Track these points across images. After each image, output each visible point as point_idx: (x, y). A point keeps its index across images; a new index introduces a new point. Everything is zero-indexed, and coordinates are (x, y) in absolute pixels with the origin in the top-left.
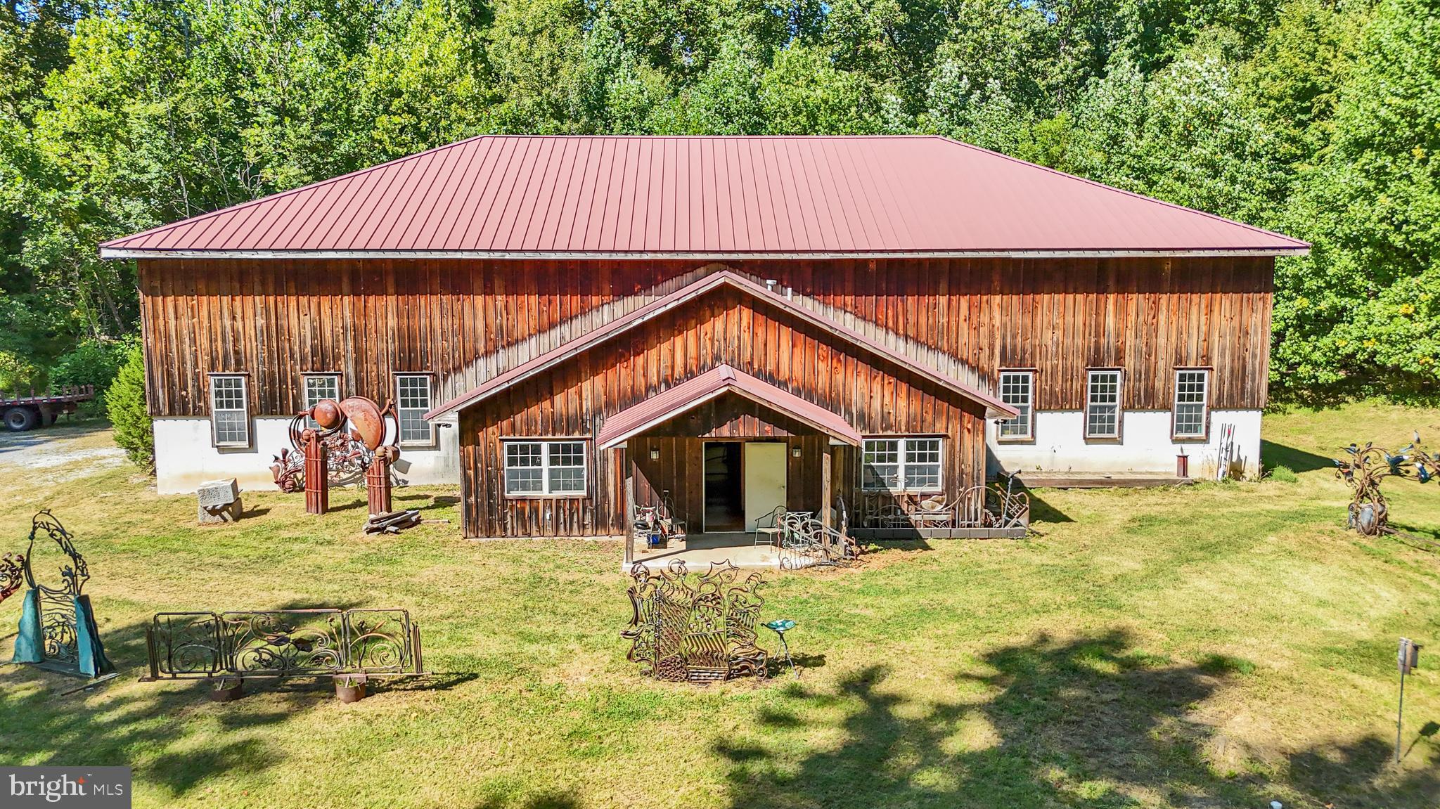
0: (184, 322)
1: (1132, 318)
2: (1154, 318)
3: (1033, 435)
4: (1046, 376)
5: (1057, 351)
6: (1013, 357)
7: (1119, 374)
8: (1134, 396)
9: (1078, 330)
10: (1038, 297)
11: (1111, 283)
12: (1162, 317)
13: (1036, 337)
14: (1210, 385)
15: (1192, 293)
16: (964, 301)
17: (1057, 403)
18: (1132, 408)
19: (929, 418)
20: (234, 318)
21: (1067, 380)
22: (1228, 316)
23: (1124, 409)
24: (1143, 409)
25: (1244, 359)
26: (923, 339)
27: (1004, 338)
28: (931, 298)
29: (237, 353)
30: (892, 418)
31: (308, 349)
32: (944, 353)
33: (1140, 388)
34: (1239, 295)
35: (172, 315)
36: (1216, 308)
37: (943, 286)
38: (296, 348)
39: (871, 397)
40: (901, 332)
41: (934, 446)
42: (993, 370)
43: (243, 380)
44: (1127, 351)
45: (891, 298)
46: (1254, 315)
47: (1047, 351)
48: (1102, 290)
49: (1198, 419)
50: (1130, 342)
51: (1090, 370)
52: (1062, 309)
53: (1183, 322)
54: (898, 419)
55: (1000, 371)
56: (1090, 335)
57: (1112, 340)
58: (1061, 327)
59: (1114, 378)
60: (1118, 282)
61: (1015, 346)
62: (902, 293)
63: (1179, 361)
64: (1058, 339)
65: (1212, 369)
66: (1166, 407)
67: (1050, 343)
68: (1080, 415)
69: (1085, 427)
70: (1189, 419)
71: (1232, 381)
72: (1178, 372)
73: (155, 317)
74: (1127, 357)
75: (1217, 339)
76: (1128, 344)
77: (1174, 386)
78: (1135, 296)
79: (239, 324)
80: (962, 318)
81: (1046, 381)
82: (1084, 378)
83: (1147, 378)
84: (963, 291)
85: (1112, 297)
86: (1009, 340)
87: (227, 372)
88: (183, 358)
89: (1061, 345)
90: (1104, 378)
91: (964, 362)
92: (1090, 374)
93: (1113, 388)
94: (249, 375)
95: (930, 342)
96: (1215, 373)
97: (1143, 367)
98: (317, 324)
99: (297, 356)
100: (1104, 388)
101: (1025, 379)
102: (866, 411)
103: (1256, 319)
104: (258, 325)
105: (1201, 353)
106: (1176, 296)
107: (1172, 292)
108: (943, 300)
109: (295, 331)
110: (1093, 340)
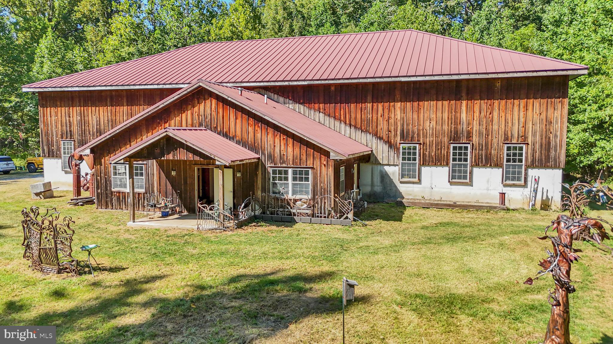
0: (53, 118)
1: (477, 114)
2: (490, 114)
3: (420, 179)
4: (426, 146)
5: (433, 133)
6: (407, 136)
7: (469, 146)
8: (479, 159)
9: (444, 121)
10: (421, 103)
11: (464, 94)
12: (495, 114)
13: (420, 125)
14: (527, 153)
15: (514, 99)
16: (380, 106)
17: (433, 161)
18: (477, 165)
19: (304, 157)
20: (70, 117)
21: (438, 149)
22: (538, 112)
23: (472, 166)
24: (484, 166)
25: (549, 138)
26: (359, 126)
27: (403, 125)
28: (363, 104)
29: (70, 131)
30: (285, 157)
31: (95, 130)
32: (370, 133)
33: (482, 154)
34: (545, 100)
35: (49, 116)
36: (530, 108)
37: (369, 98)
38: (91, 130)
39: (274, 146)
40: (348, 122)
41: (307, 173)
42: (396, 143)
43: (73, 142)
44: (474, 133)
45: (342, 105)
46: (556, 112)
47: (427, 133)
48: (458, 98)
49: (520, 173)
50: (476, 127)
51: (452, 143)
52: (435, 110)
53: (509, 117)
54: (288, 158)
55: (400, 143)
56: (451, 124)
57: (465, 127)
58: (435, 119)
59: (466, 148)
60: (468, 94)
61: (409, 130)
62: (348, 102)
63: (506, 139)
64: (433, 126)
65: (528, 144)
66: (498, 165)
67: (428, 128)
68: (446, 169)
69: (449, 175)
70: (514, 173)
71: (541, 151)
72: (506, 146)
73: (44, 116)
74: (474, 136)
75: (531, 126)
76: (475, 129)
77: (503, 154)
78: (478, 102)
79: (71, 119)
80: (379, 115)
81: (426, 149)
82: (448, 148)
83: (487, 149)
84: (380, 100)
85: (464, 103)
86: (405, 127)
87: (67, 140)
88: (53, 133)
89: (434, 130)
90: (460, 148)
91: (381, 138)
92: (452, 145)
93: (466, 154)
94: (74, 141)
95: (363, 128)
96: (530, 146)
97: (484, 142)
98: (98, 119)
99: (91, 133)
100: (460, 154)
101: (415, 148)
102: (272, 153)
103: (557, 114)
104: (78, 119)
105: (521, 134)
106: (504, 101)
107: (502, 99)
108: (369, 105)
109: (90, 122)
110: (453, 126)
